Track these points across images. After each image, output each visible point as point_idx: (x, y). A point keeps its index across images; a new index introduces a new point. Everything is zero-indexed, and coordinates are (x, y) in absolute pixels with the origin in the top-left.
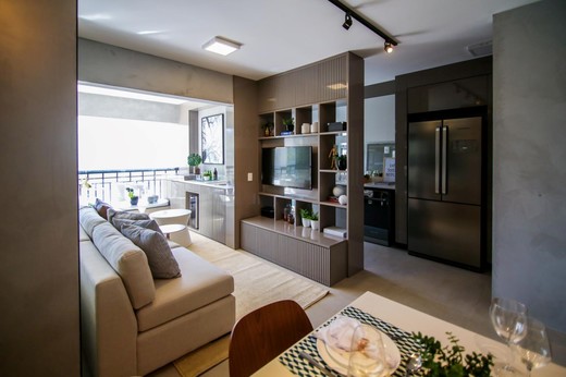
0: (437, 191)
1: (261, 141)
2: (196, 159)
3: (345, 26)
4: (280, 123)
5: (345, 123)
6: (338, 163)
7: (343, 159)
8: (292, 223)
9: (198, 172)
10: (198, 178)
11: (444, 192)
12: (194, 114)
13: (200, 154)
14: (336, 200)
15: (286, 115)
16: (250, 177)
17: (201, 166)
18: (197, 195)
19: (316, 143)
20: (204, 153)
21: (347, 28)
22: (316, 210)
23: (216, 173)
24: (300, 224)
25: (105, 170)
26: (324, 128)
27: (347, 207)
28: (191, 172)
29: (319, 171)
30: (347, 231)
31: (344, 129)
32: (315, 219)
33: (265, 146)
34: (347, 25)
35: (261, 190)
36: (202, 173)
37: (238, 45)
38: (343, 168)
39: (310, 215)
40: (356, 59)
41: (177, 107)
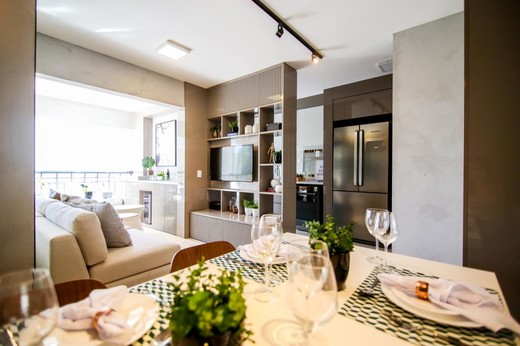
0: (355, 183)
1: (210, 142)
2: (149, 162)
3: (277, 34)
4: (226, 126)
5: (280, 124)
6: (274, 158)
7: (279, 155)
8: (236, 213)
9: (151, 173)
10: (152, 177)
11: (360, 183)
12: (148, 120)
13: (154, 157)
14: (273, 190)
15: (232, 118)
16: (199, 174)
17: (154, 168)
18: (150, 193)
19: (257, 142)
20: (158, 158)
21: (280, 36)
22: (257, 199)
23: (168, 174)
24: (243, 213)
25: (59, 170)
26: (264, 128)
27: (282, 194)
28: (145, 174)
29: (259, 165)
30: (282, 216)
31: (280, 128)
32: (256, 207)
33: (214, 146)
34: (280, 34)
35: (210, 186)
36: (155, 174)
37: (189, 50)
38: (279, 161)
39: (251, 204)
40: (290, 70)
41: (133, 115)
